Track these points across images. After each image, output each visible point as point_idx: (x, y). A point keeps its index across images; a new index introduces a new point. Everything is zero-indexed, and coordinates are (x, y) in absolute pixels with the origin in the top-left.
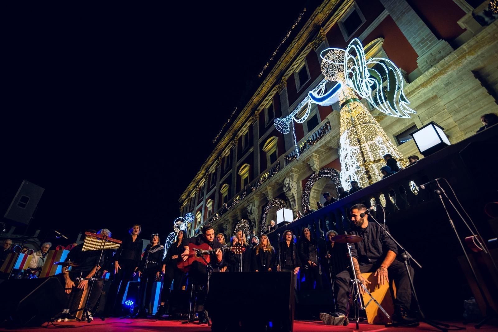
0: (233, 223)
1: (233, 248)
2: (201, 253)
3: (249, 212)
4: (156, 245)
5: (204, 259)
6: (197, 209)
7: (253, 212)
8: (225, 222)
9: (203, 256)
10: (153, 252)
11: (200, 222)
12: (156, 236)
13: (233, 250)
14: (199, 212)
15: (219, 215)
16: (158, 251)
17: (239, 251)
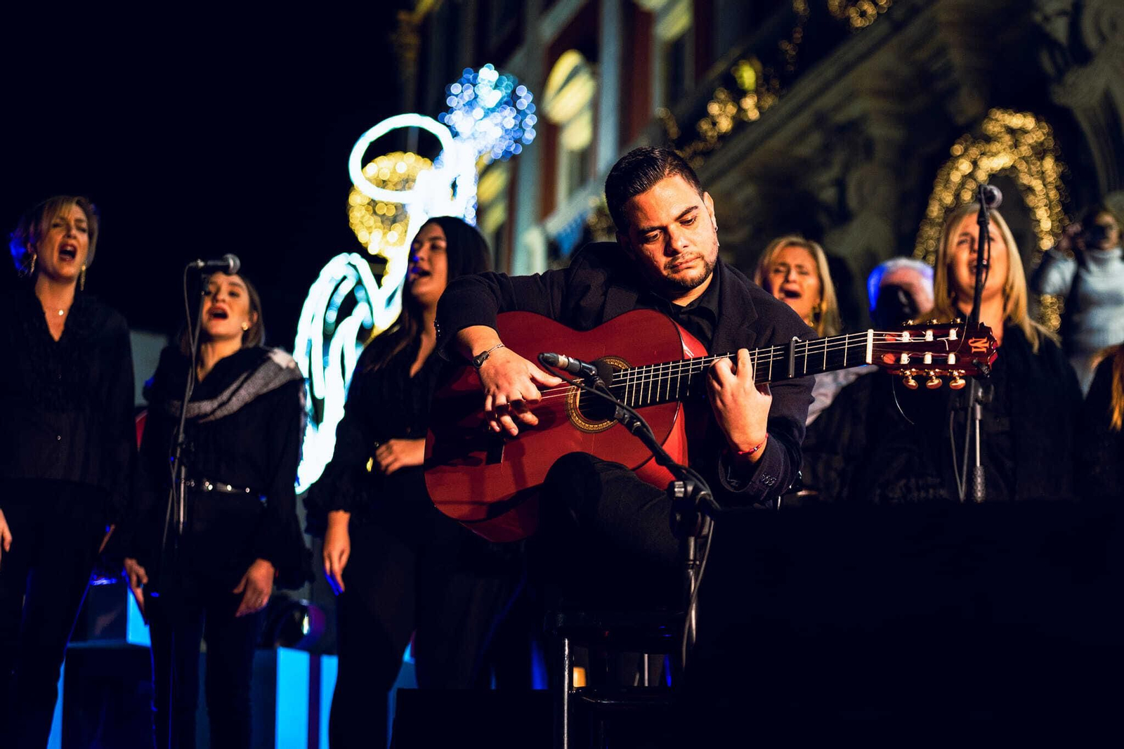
0: (905, 152)
1: (889, 338)
2: (619, 392)
3: (1052, 43)
4: (228, 348)
5: (641, 434)
6: (548, 28)
7: (1092, 41)
8: (827, 148)
9: (634, 418)
10: (219, 414)
11: (585, 157)
12: (222, 280)
13: (889, 359)
14: (570, 60)
15: (763, 84)
16: (259, 399)
17: (940, 362)
